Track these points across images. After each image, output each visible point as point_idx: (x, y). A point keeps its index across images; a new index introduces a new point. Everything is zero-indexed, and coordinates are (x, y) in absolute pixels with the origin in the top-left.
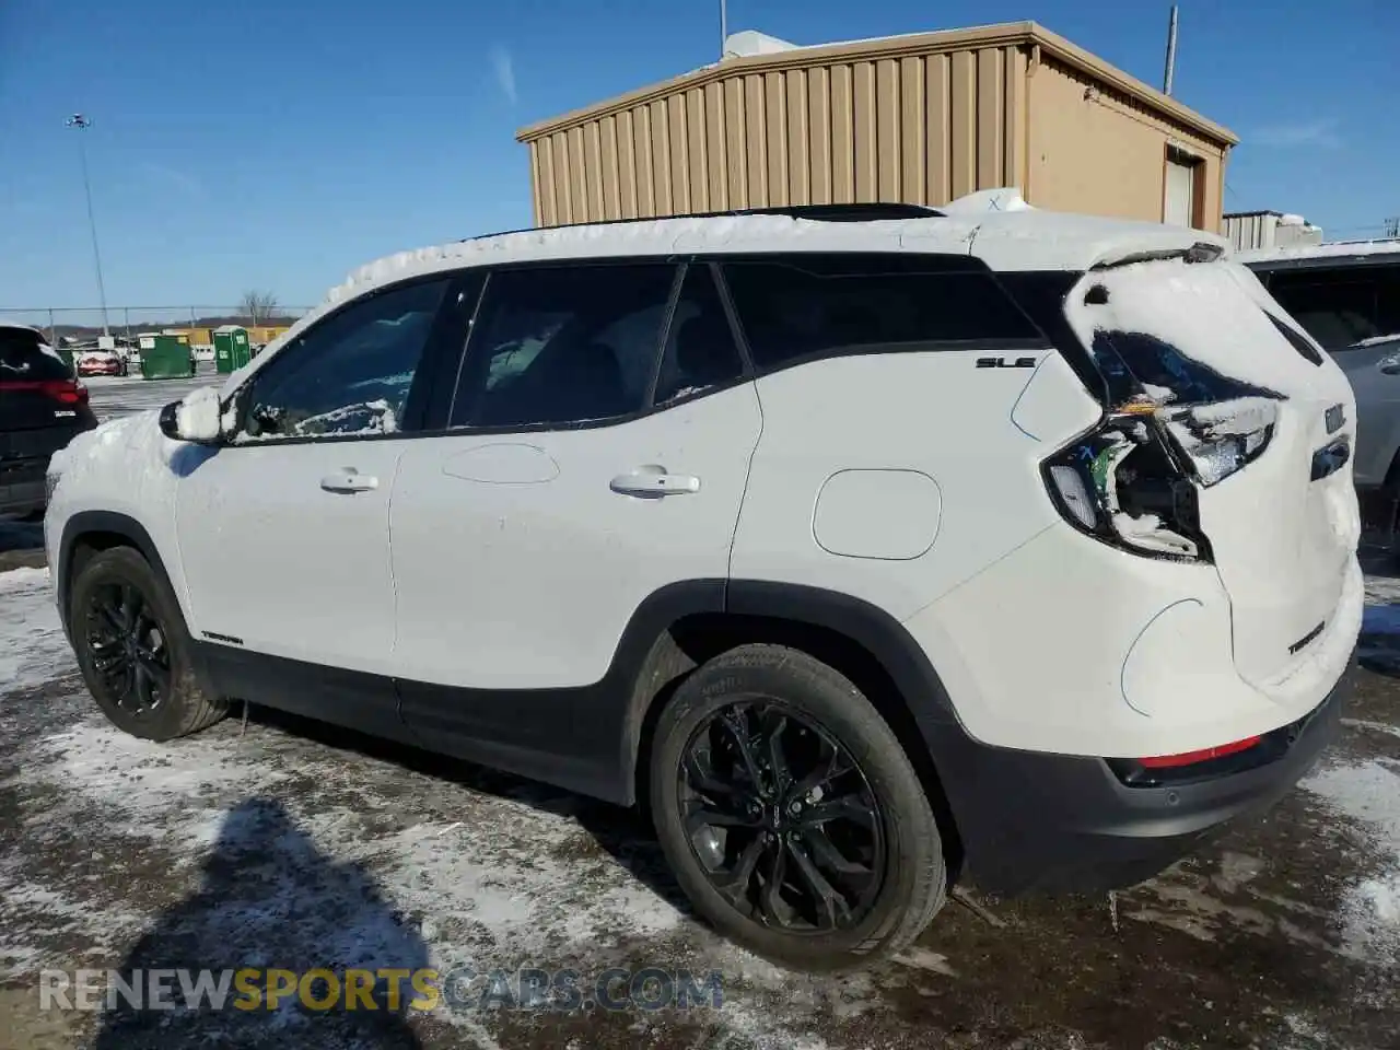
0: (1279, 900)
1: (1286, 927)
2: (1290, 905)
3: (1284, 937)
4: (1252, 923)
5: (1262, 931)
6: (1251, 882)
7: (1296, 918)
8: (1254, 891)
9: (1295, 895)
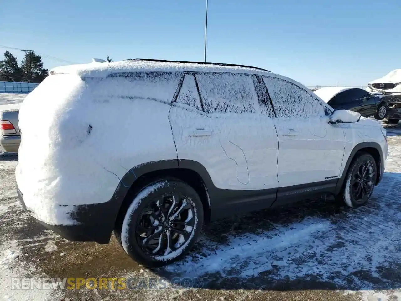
0: (36, 244)
1: (31, 240)
2: (33, 245)
3: (30, 238)
4: (39, 237)
5: (36, 237)
6: (45, 245)
7: (30, 242)
8: (43, 243)
9: (33, 247)
